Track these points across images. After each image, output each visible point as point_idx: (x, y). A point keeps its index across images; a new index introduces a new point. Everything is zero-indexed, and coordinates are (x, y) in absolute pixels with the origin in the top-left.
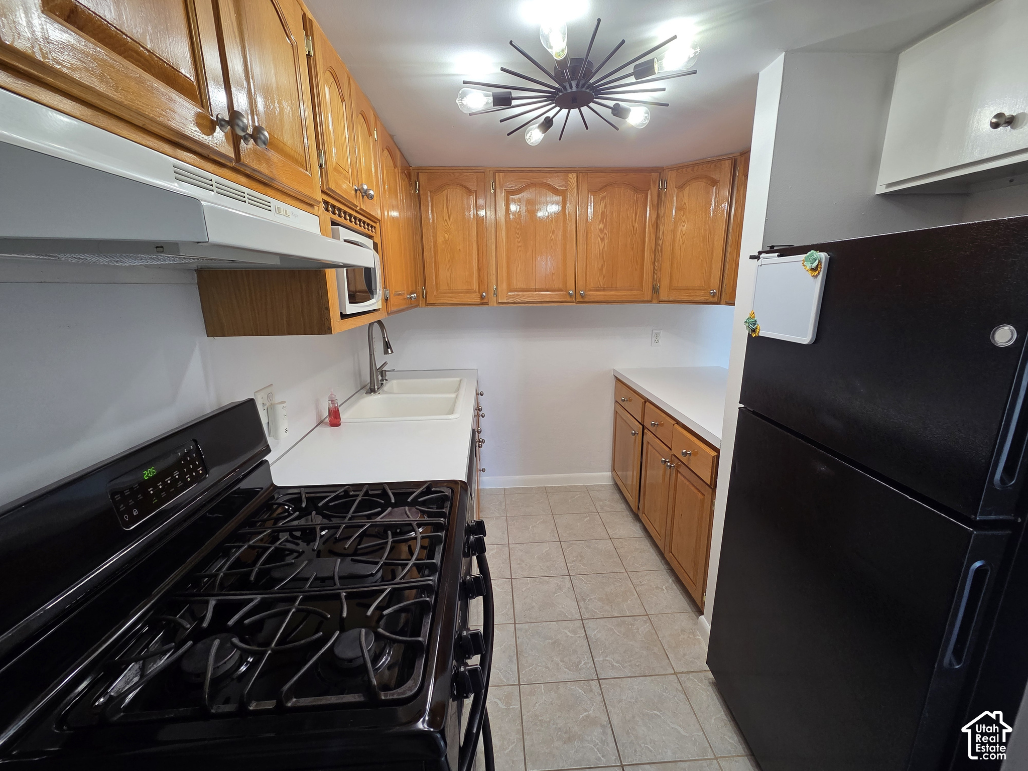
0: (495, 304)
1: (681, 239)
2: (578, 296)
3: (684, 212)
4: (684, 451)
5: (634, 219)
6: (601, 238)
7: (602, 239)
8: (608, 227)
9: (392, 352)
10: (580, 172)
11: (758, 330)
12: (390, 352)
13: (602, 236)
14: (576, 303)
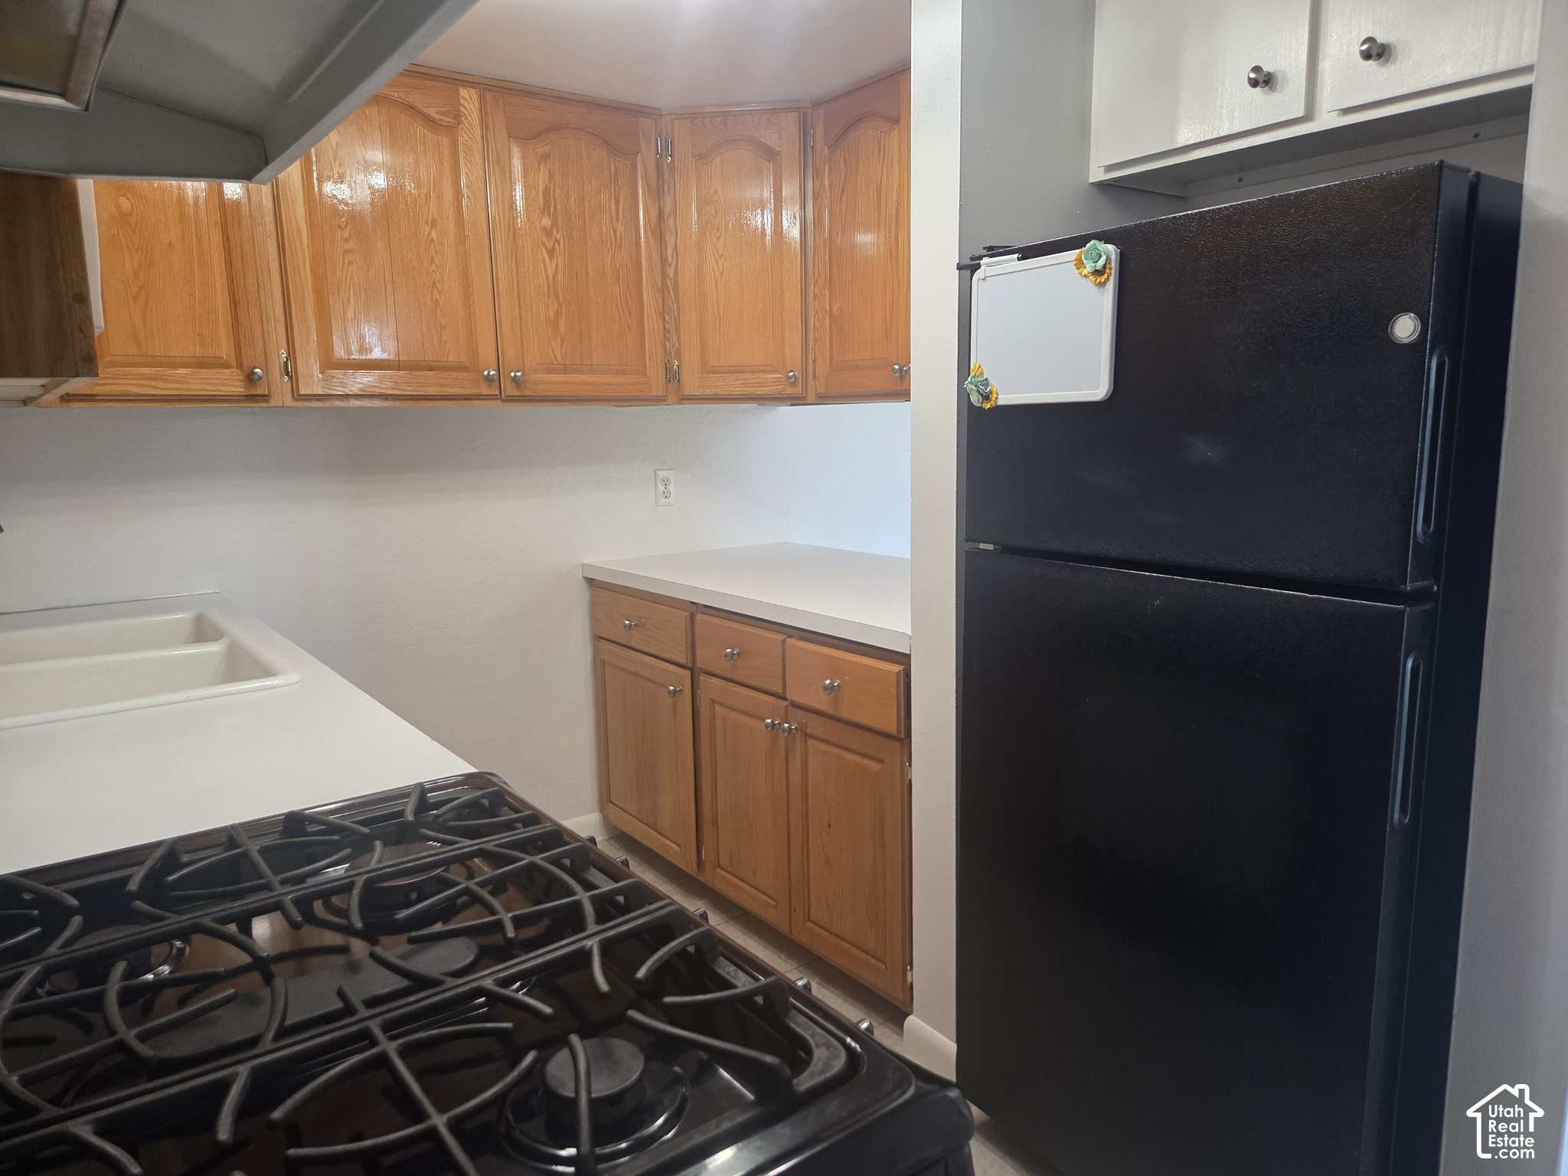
0: (289, 401)
1: (716, 267)
2: (507, 384)
3: (716, 209)
4: (828, 682)
5: (614, 215)
6: (548, 251)
7: (551, 252)
8: (560, 224)
10: (485, 89)
11: (995, 396)
13: (549, 245)
14: (503, 401)
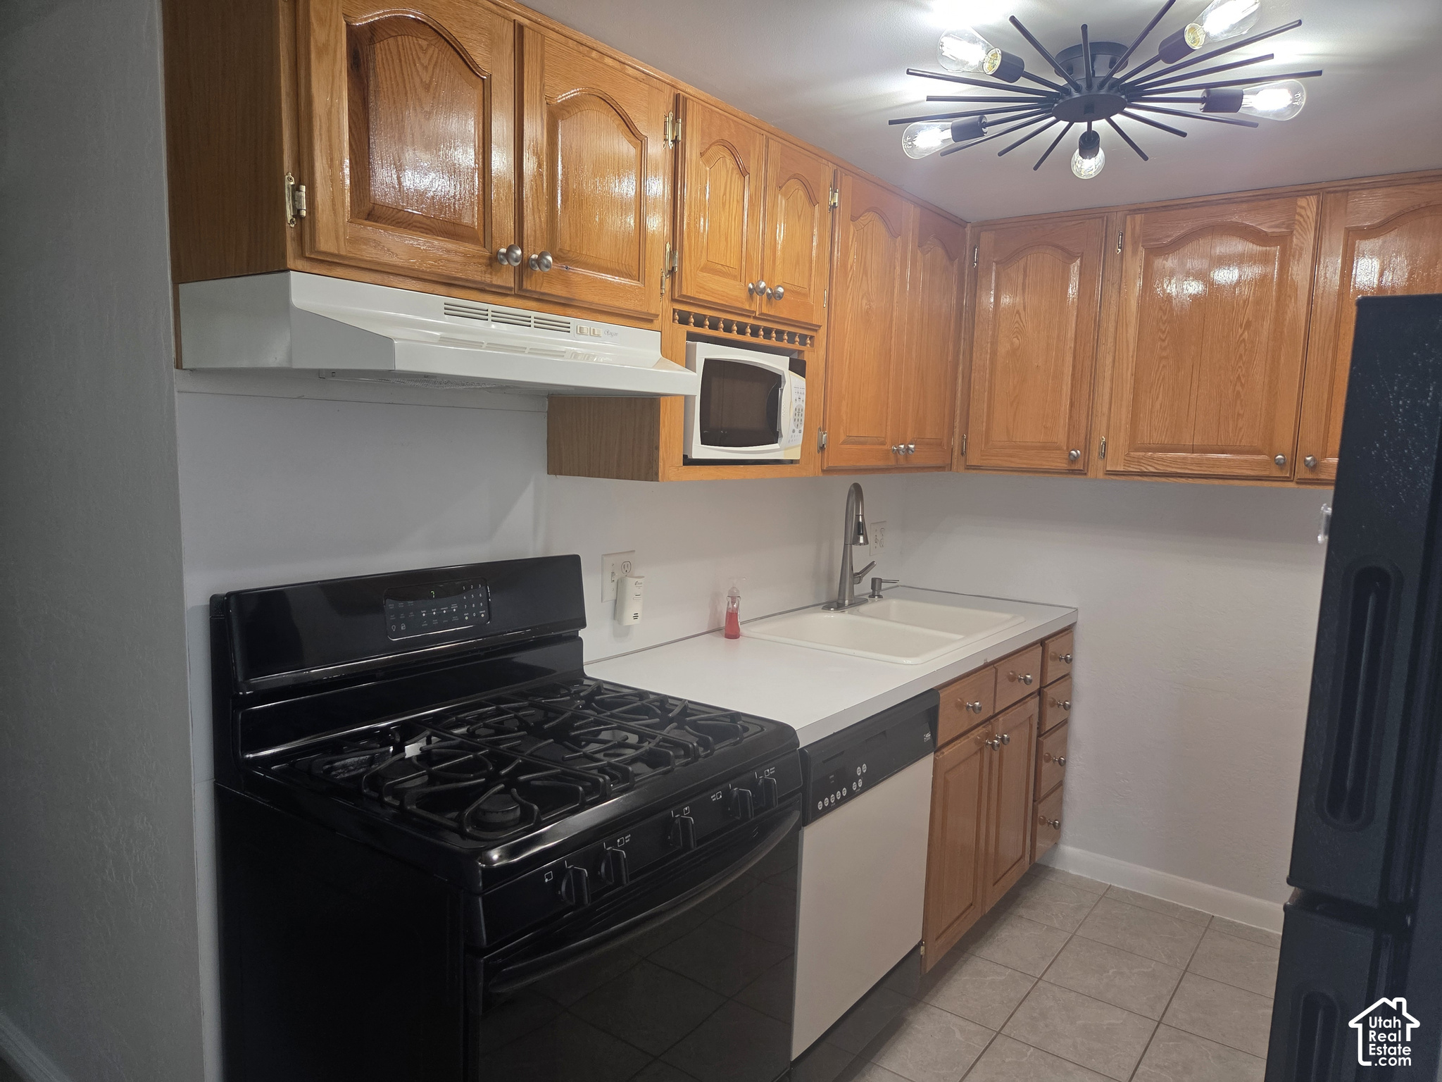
0: (1101, 475)
2: (1300, 467)
9: (866, 542)
10: (1328, 193)
12: (862, 540)
14: (1297, 483)
